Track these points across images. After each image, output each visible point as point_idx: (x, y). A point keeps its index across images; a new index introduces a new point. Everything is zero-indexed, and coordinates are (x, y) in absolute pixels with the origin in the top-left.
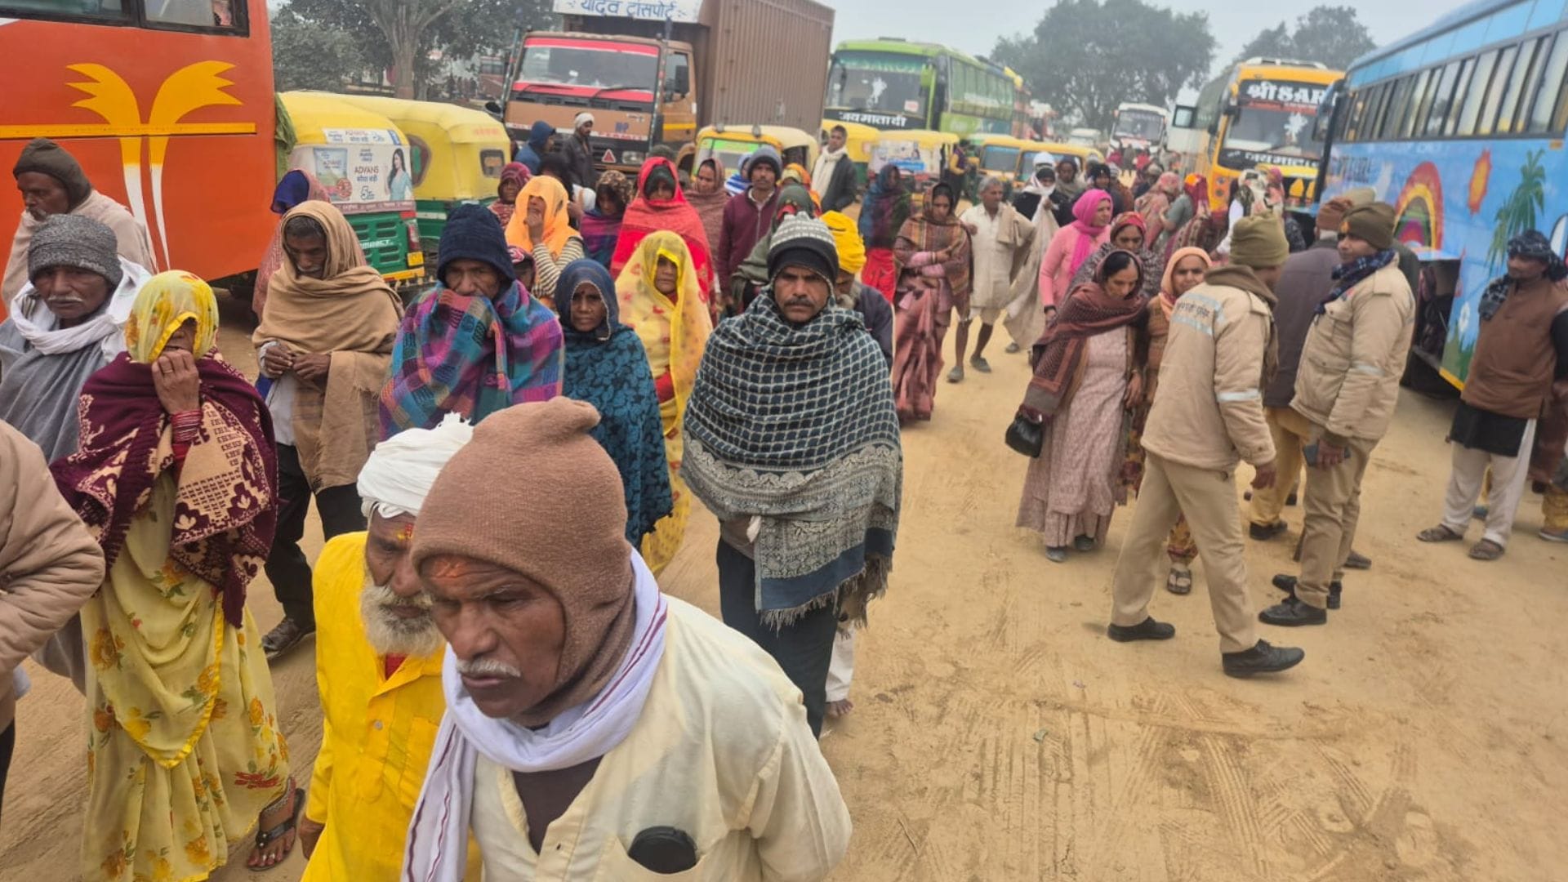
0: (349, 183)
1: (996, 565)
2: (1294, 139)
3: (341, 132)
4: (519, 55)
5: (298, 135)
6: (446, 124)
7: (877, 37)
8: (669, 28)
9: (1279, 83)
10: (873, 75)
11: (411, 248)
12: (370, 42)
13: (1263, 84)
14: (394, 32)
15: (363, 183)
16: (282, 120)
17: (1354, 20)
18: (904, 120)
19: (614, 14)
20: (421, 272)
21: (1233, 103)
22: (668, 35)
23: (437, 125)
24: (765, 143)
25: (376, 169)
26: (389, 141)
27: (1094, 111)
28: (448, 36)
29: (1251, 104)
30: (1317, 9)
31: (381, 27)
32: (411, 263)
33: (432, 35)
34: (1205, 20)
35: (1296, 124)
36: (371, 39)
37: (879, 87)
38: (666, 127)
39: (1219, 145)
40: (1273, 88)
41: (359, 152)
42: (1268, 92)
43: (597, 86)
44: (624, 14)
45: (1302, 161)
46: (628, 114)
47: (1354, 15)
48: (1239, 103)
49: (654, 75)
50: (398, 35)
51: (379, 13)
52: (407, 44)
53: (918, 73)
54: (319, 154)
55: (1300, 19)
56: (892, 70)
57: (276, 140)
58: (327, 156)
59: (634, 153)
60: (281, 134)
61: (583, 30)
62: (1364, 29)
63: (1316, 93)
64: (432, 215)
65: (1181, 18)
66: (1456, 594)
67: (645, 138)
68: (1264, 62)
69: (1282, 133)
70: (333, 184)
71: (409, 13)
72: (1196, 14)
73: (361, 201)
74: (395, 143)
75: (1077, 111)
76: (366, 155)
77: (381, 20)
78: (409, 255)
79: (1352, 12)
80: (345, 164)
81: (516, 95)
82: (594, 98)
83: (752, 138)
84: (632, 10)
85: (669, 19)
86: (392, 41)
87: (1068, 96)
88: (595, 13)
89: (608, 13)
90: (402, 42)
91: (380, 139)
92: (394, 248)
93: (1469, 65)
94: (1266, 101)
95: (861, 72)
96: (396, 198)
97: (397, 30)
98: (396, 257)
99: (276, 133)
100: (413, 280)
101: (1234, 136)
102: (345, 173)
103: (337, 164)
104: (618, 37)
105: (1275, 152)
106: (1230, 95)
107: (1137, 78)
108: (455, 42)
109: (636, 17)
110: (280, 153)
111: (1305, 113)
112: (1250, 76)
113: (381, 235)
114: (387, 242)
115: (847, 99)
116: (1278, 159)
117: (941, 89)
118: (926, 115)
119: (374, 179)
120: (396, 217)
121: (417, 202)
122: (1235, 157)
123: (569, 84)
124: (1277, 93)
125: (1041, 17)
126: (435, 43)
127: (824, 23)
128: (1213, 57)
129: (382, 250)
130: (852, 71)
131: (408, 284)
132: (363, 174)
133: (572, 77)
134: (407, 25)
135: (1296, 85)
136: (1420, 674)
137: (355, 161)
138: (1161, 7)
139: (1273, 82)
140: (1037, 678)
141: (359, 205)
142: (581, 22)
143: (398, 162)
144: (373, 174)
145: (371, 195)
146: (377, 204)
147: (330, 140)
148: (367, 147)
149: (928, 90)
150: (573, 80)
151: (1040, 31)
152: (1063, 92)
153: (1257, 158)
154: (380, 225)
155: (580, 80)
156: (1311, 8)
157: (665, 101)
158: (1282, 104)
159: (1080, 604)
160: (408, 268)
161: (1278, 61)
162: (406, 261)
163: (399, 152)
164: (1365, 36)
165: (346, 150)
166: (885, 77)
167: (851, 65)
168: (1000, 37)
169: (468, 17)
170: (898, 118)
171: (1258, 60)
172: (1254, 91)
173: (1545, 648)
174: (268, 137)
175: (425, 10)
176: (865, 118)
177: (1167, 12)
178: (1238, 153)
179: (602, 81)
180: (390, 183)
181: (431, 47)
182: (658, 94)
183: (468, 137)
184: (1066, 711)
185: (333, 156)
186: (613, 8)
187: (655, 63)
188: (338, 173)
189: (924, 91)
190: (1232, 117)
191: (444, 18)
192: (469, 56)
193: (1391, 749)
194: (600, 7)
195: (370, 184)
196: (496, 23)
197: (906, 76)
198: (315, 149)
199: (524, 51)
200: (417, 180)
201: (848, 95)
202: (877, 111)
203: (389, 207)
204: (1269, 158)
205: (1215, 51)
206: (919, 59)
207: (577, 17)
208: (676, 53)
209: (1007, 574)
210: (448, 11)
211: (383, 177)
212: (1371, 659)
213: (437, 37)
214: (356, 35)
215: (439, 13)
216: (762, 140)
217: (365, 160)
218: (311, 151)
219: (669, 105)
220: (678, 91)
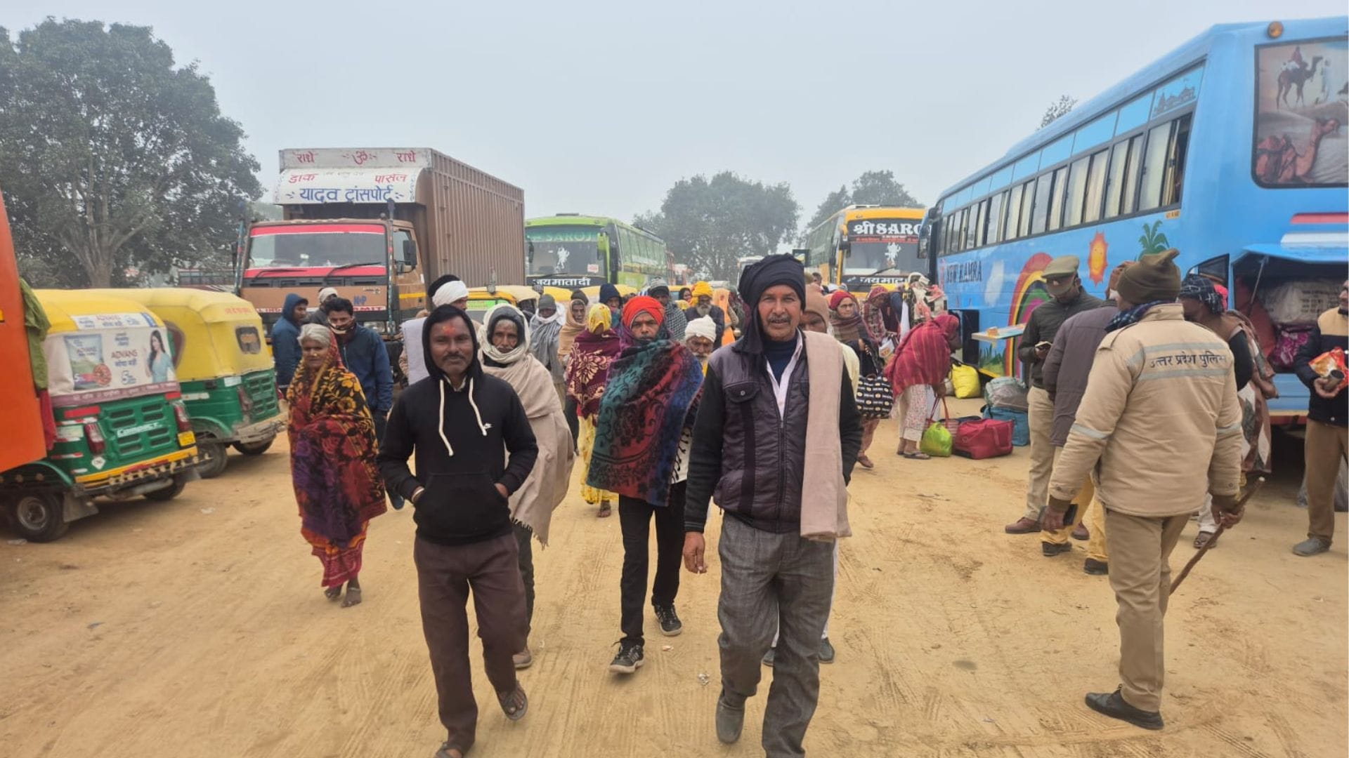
0: (107, 369)
1: (847, 626)
2: (893, 263)
3: (91, 318)
4: (246, 246)
5: (51, 320)
6: (198, 306)
7: (555, 215)
8: (392, 208)
9: (875, 221)
10: (557, 246)
11: (181, 428)
12: (63, 266)
13: (864, 223)
14: (87, 255)
15: (122, 368)
16: (31, 306)
17: (893, 180)
18: (588, 280)
19: (334, 201)
20: (193, 451)
21: (845, 240)
22: (391, 214)
23: (187, 307)
24: (501, 298)
25: (134, 353)
26: (144, 323)
27: (717, 267)
28: (142, 253)
29: (858, 239)
30: (865, 174)
31: (73, 251)
32: (183, 444)
33: (126, 255)
34: (787, 190)
35: (893, 251)
36: (64, 263)
37: (563, 255)
38: (401, 296)
39: (839, 273)
40: (872, 226)
41: (114, 337)
42: (869, 228)
43: (330, 265)
44: (345, 200)
45: (902, 279)
46: (364, 288)
47: (892, 177)
48: (849, 240)
49: (384, 253)
50: (91, 257)
51: (69, 237)
52: (102, 265)
53: (594, 240)
54: (71, 342)
55: (855, 182)
56: (572, 240)
57: (26, 328)
58: (80, 344)
59: (374, 323)
60: (32, 320)
61: (303, 217)
62: (900, 186)
63: (903, 226)
64: (194, 396)
65: (769, 190)
66: (1212, 579)
67: (384, 308)
68: (857, 207)
69: (883, 259)
70: (90, 371)
71: (100, 236)
72: (780, 185)
73: (122, 386)
74: (151, 326)
75: (704, 268)
76: (122, 339)
77: (73, 245)
78: (180, 435)
79: (890, 175)
80: (101, 351)
81: (249, 282)
82: (329, 277)
83: (489, 296)
84: (350, 196)
85: (390, 200)
86: (86, 263)
87: (695, 257)
88: (315, 201)
89: (328, 201)
90: (96, 262)
91: (136, 322)
92: (164, 430)
93: (1062, 175)
94: (868, 236)
95: (546, 244)
96: (159, 379)
97: (91, 252)
98: (167, 439)
99: (26, 320)
100: (188, 460)
101: (849, 266)
102: (102, 359)
103: (92, 350)
104: (343, 219)
105: (880, 274)
106: (842, 234)
107: (745, 238)
108: (152, 258)
109: (355, 201)
110: (33, 340)
111: (898, 242)
112: (854, 218)
113: (148, 419)
114: (156, 425)
115: (536, 269)
116: (885, 280)
117: (614, 253)
118: (606, 275)
119: (133, 362)
120: (161, 399)
121: (182, 384)
122: (853, 281)
123: (301, 267)
124: (875, 229)
125: (665, 196)
126: (131, 261)
127: (517, 201)
128: (798, 217)
129: (151, 433)
130: (539, 244)
131: (183, 464)
132: (122, 359)
133: (304, 260)
134: (101, 247)
135: (888, 221)
136: (1235, 650)
137: (111, 346)
138: (754, 182)
139: (871, 220)
140: (951, 721)
141: (121, 390)
142: (302, 212)
143: (156, 344)
144: (132, 358)
145: (132, 379)
146: (140, 387)
147: (81, 326)
148: (122, 332)
149: (605, 253)
150: (304, 263)
151: (666, 208)
152: (691, 253)
153: (869, 280)
154: (145, 409)
155: (311, 262)
156: (861, 175)
157: (397, 273)
158: (880, 237)
159: (939, 646)
160: (181, 448)
161: (868, 206)
162: (177, 442)
163: (156, 334)
164: (901, 192)
165: (99, 336)
166: (567, 246)
167: (536, 239)
168: (635, 216)
169: (161, 235)
170: (584, 279)
171: (854, 206)
172: (858, 229)
173: (1302, 609)
174: (17, 323)
175: (117, 231)
176: (555, 281)
177: (759, 185)
178: (854, 278)
179: (332, 262)
180: (151, 366)
181: (126, 266)
182: (391, 268)
183: (221, 316)
184: (997, 747)
185: (87, 343)
186: (332, 196)
187: (384, 239)
188: (94, 359)
189: (600, 254)
190: (846, 251)
191: (136, 238)
192: (166, 270)
193: (1264, 720)
194: (319, 196)
195: (128, 367)
196: (190, 238)
197: (583, 244)
198: (67, 338)
199: (251, 240)
200: (175, 361)
201: (537, 264)
202: (563, 275)
203: (153, 389)
204: (878, 279)
205: (799, 212)
206: (593, 229)
207: (297, 206)
208: (400, 230)
209: (862, 631)
210: (142, 230)
211: (142, 360)
212: (1192, 645)
213: (131, 256)
214: (49, 261)
215: (131, 234)
216: (497, 296)
217: (122, 344)
218: (62, 338)
219: (401, 277)
220: (408, 263)
